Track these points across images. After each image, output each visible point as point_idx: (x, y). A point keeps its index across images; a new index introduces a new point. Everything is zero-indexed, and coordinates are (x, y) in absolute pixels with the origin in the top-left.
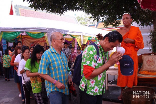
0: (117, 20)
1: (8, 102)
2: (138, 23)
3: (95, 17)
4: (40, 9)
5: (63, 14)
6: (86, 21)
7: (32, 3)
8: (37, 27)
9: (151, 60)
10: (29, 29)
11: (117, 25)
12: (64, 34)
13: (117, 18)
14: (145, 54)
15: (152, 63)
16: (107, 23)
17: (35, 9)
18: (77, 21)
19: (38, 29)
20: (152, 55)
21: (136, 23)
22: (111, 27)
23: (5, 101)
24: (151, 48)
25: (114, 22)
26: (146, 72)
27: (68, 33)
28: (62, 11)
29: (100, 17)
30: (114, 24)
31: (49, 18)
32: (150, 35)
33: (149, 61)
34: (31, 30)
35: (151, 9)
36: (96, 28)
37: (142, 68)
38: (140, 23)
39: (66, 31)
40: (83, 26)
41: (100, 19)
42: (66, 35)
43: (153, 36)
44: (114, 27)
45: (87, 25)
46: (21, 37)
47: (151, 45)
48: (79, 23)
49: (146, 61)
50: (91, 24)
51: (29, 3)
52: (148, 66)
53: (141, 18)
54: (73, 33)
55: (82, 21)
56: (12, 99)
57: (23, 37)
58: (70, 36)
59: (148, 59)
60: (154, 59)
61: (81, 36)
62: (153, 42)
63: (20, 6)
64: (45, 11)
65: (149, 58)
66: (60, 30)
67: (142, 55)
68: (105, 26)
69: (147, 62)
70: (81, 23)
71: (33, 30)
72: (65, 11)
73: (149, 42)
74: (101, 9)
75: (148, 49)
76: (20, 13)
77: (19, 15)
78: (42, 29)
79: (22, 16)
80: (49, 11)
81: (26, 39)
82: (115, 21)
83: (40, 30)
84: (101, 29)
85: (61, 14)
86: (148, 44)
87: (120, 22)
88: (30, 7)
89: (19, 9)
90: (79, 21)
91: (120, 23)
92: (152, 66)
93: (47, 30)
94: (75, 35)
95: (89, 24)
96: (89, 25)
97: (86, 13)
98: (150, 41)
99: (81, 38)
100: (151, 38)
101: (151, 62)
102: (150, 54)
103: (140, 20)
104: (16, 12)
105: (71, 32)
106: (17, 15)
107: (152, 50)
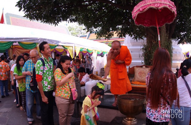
0: (110, 32)
1: (6, 112)
2: (131, 37)
3: (88, 29)
4: (36, 19)
5: (57, 25)
6: (77, 31)
7: (28, 13)
8: (30, 37)
9: (143, 72)
10: (22, 39)
11: (110, 37)
12: (56, 45)
13: (111, 30)
14: (137, 67)
15: (144, 74)
16: (100, 35)
17: (30, 19)
18: (69, 31)
19: (30, 39)
20: (143, 67)
21: (129, 36)
22: (103, 39)
23: (3, 112)
24: (143, 61)
25: (107, 34)
26: (138, 83)
27: (60, 44)
28: (56, 21)
29: (93, 29)
30: (107, 36)
31: (40, 28)
32: (143, 49)
33: (141, 73)
34: (23, 40)
35: (144, 25)
36: (87, 39)
37: (134, 79)
38: (133, 36)
39: (58, 42)
40: (74, 36)
41: (93, 30)
42: (58, 45)
43: (146, 49)
44: (107, 39)
45: (78, 35)
46: (12, 47)
47: (144, 58)
48: (70, 33)
49: (138, 72)
50: (82, 35)
51: (25, 13)
52: (140, 77)
53: (135, 31)
54: (65, 44)
55: (74, 31)
56: (10, 109)
57: (14, 47)
58: (62, 47)
59: (139, 71)
60: (145, 71)
61: (72, 47)
62: (145, 55)
63: (11, 14)
64: (39, 21)
65: (141, 70)
66: (52, 40)
67: (134, 67)
68: (97, 38)
69: (139, 74)
70: (72, 34)
71: (25, 40)
72: (59, 22)
73: (141, 55)
74: (95, 21)
75: (140, 62)
76: (11, 22)
77: (10, 24)
78: (34, 40)
79: (13, 25)
80: (43, 21)
81: (16, 49)
82: (109, 33)
83: (33, 40)
84: (92, 41)
85: (55, 25)
86: (140, 57)
87: (113, 34)
88: (25, 16)
89: (10, 17)
90: (70, 31)
91: (113, 36)
92: (143, 77)
93: (39, 40)
94: (67, 46)
95: (80, 34)
96: (80, 36)
97: (80, 24)
98: (143, 54)
99: (73, 49)
100: (143, 51)
101: (142, 73)
102: (142, 67)
103: (133, 34)
104: (7, 20)
105: (63, 43)
106: (8, 23)
107: (144, 63)
